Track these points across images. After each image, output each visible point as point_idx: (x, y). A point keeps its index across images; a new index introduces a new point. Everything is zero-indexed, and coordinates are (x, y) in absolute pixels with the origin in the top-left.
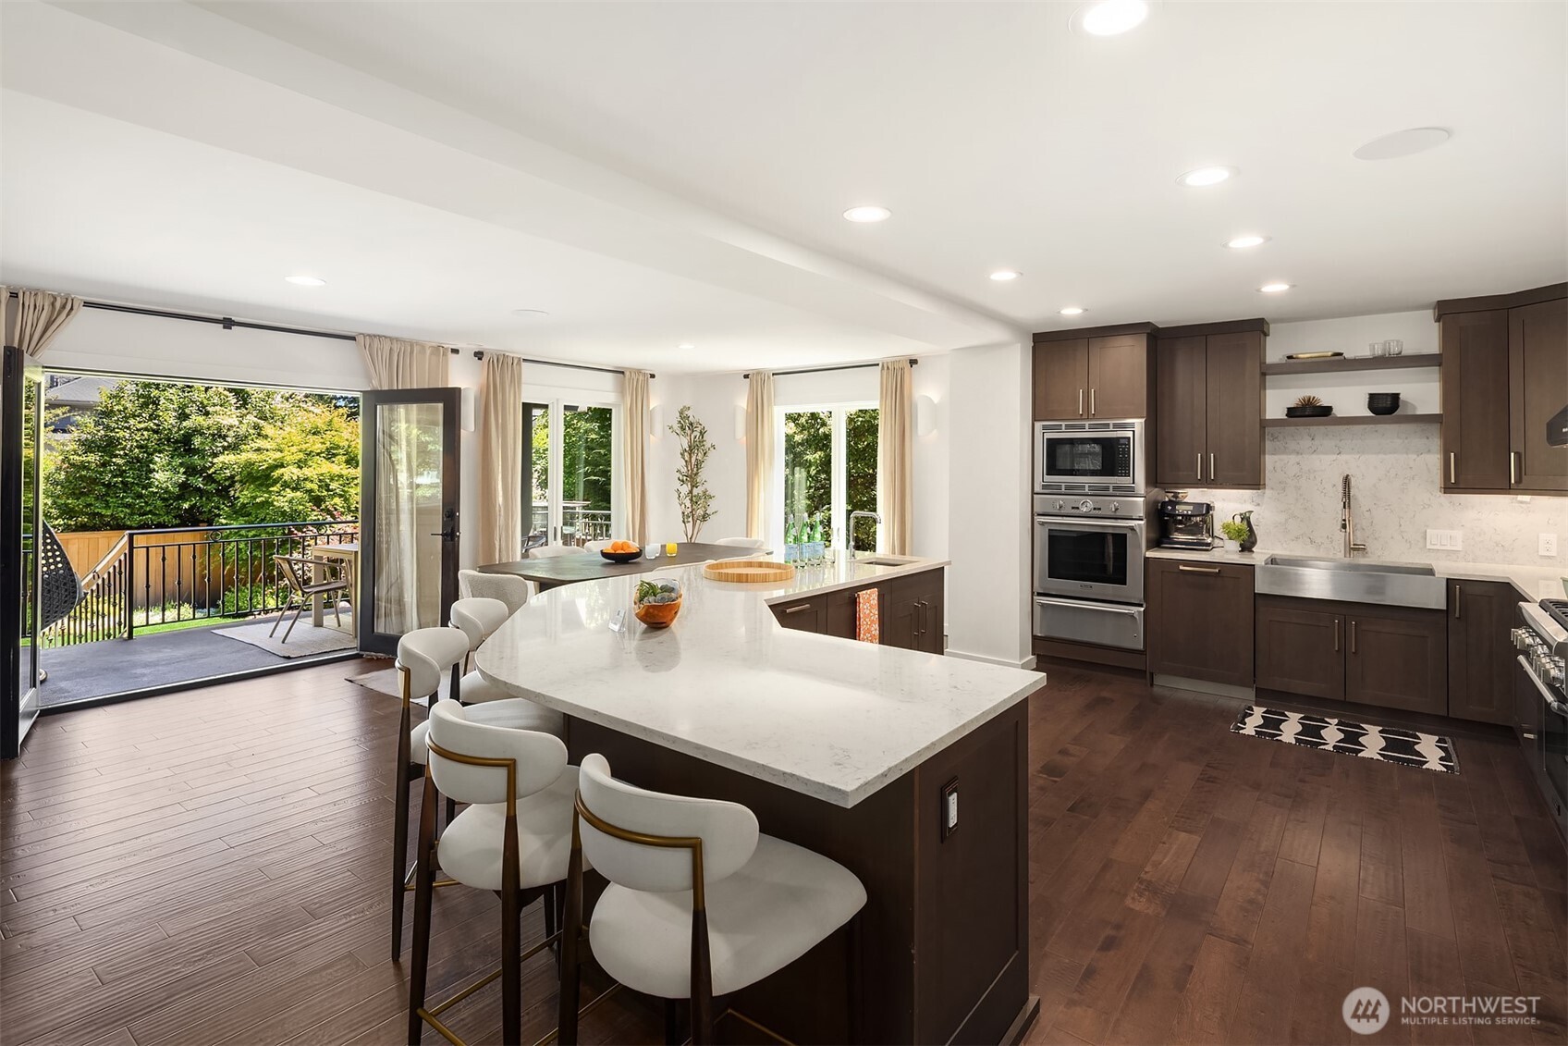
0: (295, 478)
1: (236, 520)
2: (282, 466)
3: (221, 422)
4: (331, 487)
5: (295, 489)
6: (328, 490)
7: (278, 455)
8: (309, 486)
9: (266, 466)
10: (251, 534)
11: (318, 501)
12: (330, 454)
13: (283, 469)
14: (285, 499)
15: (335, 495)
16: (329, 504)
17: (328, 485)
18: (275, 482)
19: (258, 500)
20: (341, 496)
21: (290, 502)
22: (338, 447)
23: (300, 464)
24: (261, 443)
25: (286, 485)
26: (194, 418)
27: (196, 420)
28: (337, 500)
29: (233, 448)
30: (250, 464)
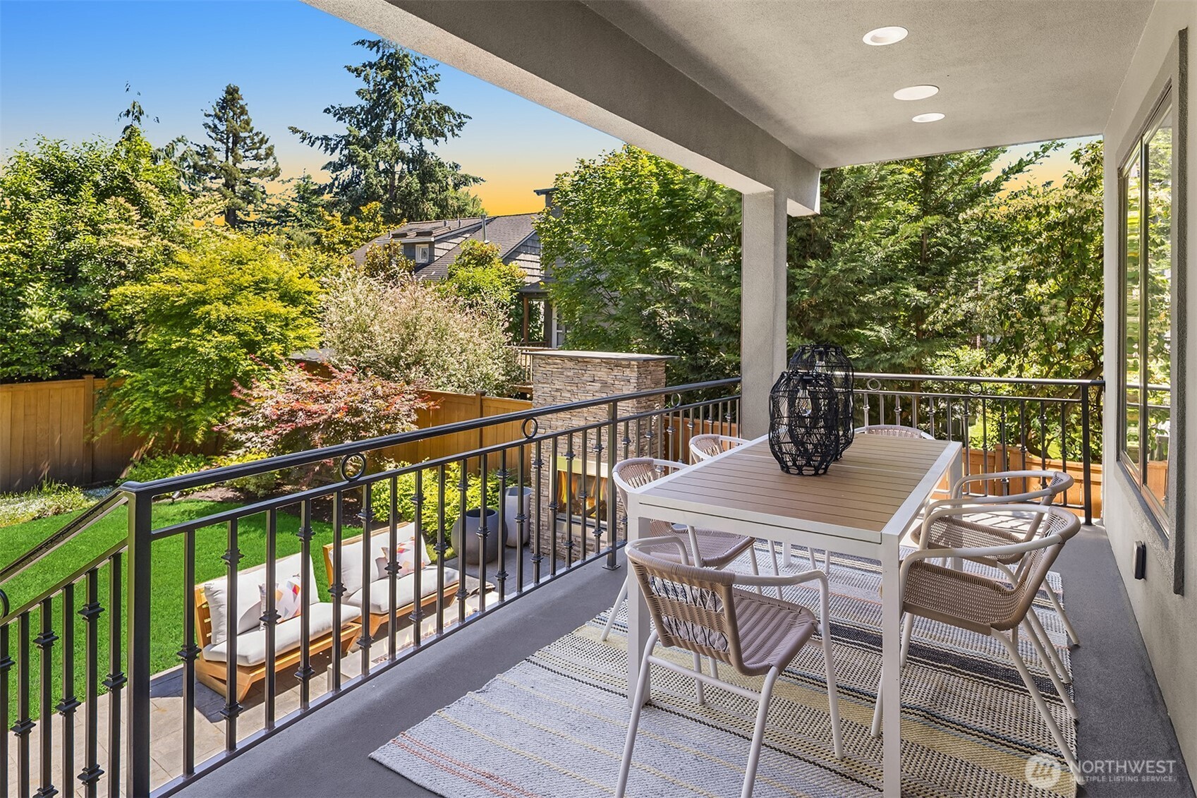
0: (223, 317)
1: (139, 371)
2: (204, 303)
3: (121, 243)
4: (268, 330)
5: (223, 332)
6: (265, 334)
7: (201, 287)
8: (241, 327)
9: (184, 300)
10: (162, 390)
11: (251, 347)
12: (260, 288)
13: (208, 307)
14: (211, 344)
15: (273, 339)
16: (266, 349)
17: (263, 328)
18: (195, 323)
19: (173, 346)
20: (279, 341)
21: (216, 348)
22: (266, 281)
23: (226, 300)
24: (172, 272)
25: (210, 327)
26: (82, 237)
27: (84, 240)
28: (275, 345)
29: (137, 277)
30: (159, 299)
